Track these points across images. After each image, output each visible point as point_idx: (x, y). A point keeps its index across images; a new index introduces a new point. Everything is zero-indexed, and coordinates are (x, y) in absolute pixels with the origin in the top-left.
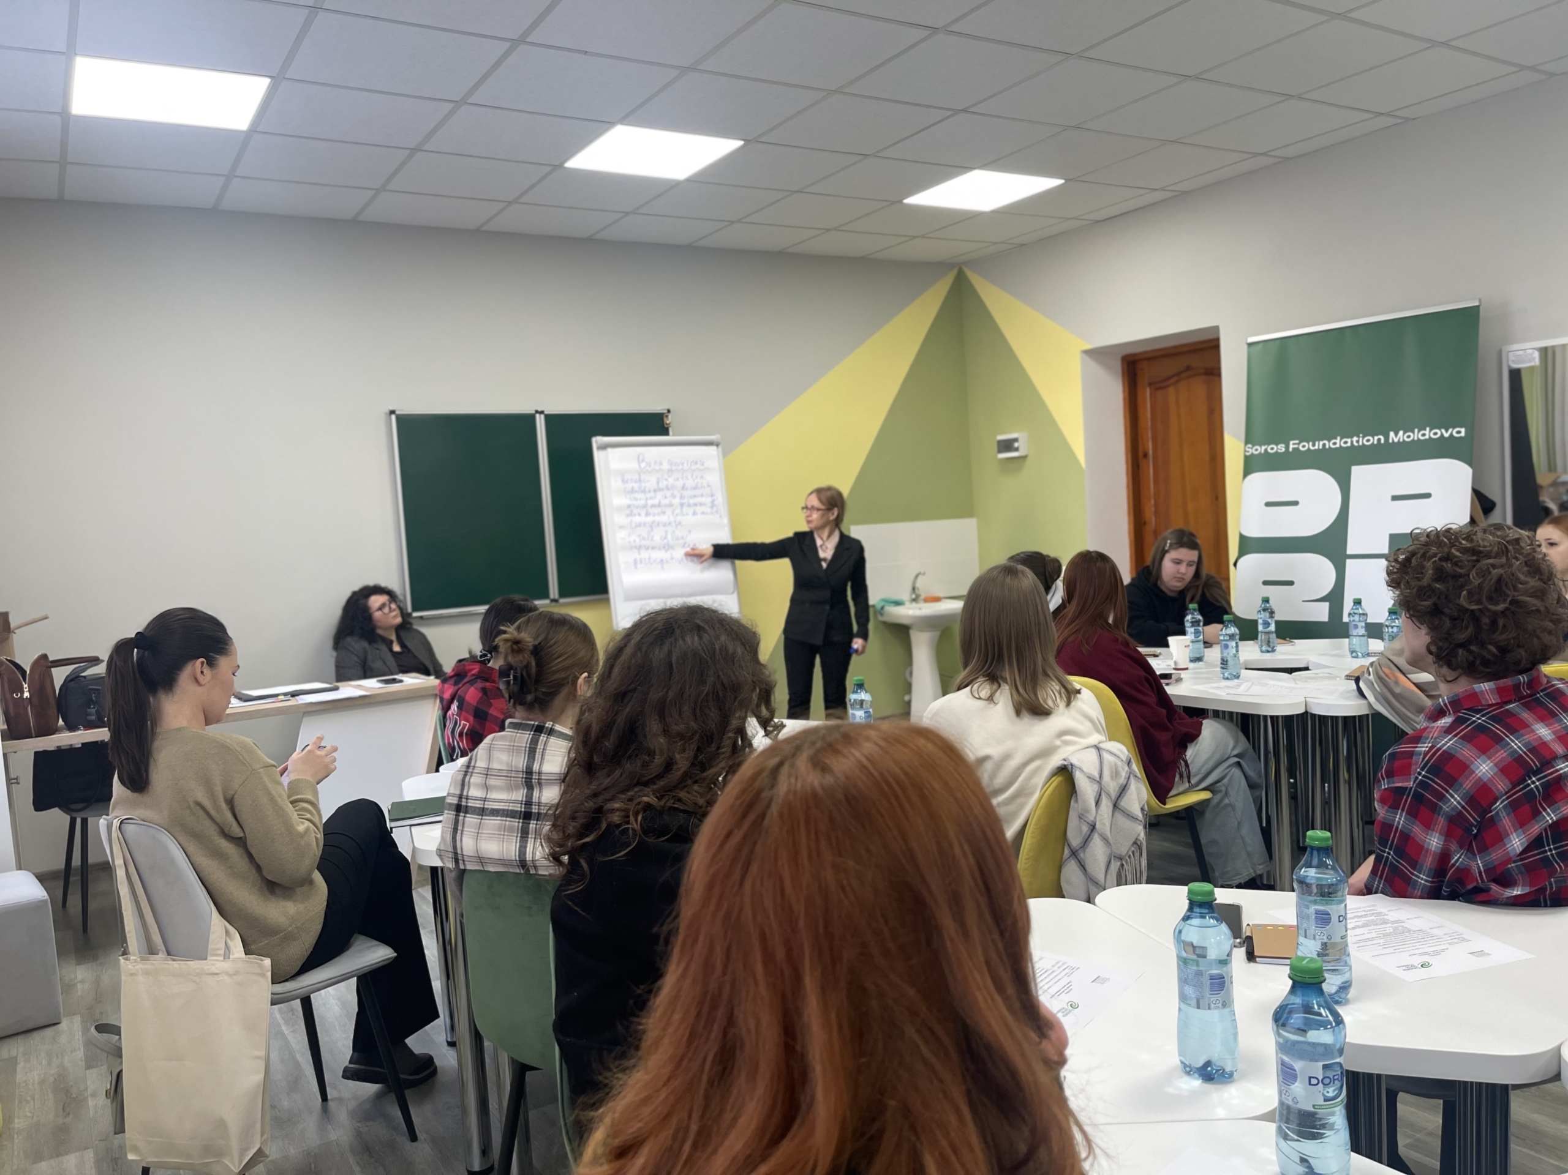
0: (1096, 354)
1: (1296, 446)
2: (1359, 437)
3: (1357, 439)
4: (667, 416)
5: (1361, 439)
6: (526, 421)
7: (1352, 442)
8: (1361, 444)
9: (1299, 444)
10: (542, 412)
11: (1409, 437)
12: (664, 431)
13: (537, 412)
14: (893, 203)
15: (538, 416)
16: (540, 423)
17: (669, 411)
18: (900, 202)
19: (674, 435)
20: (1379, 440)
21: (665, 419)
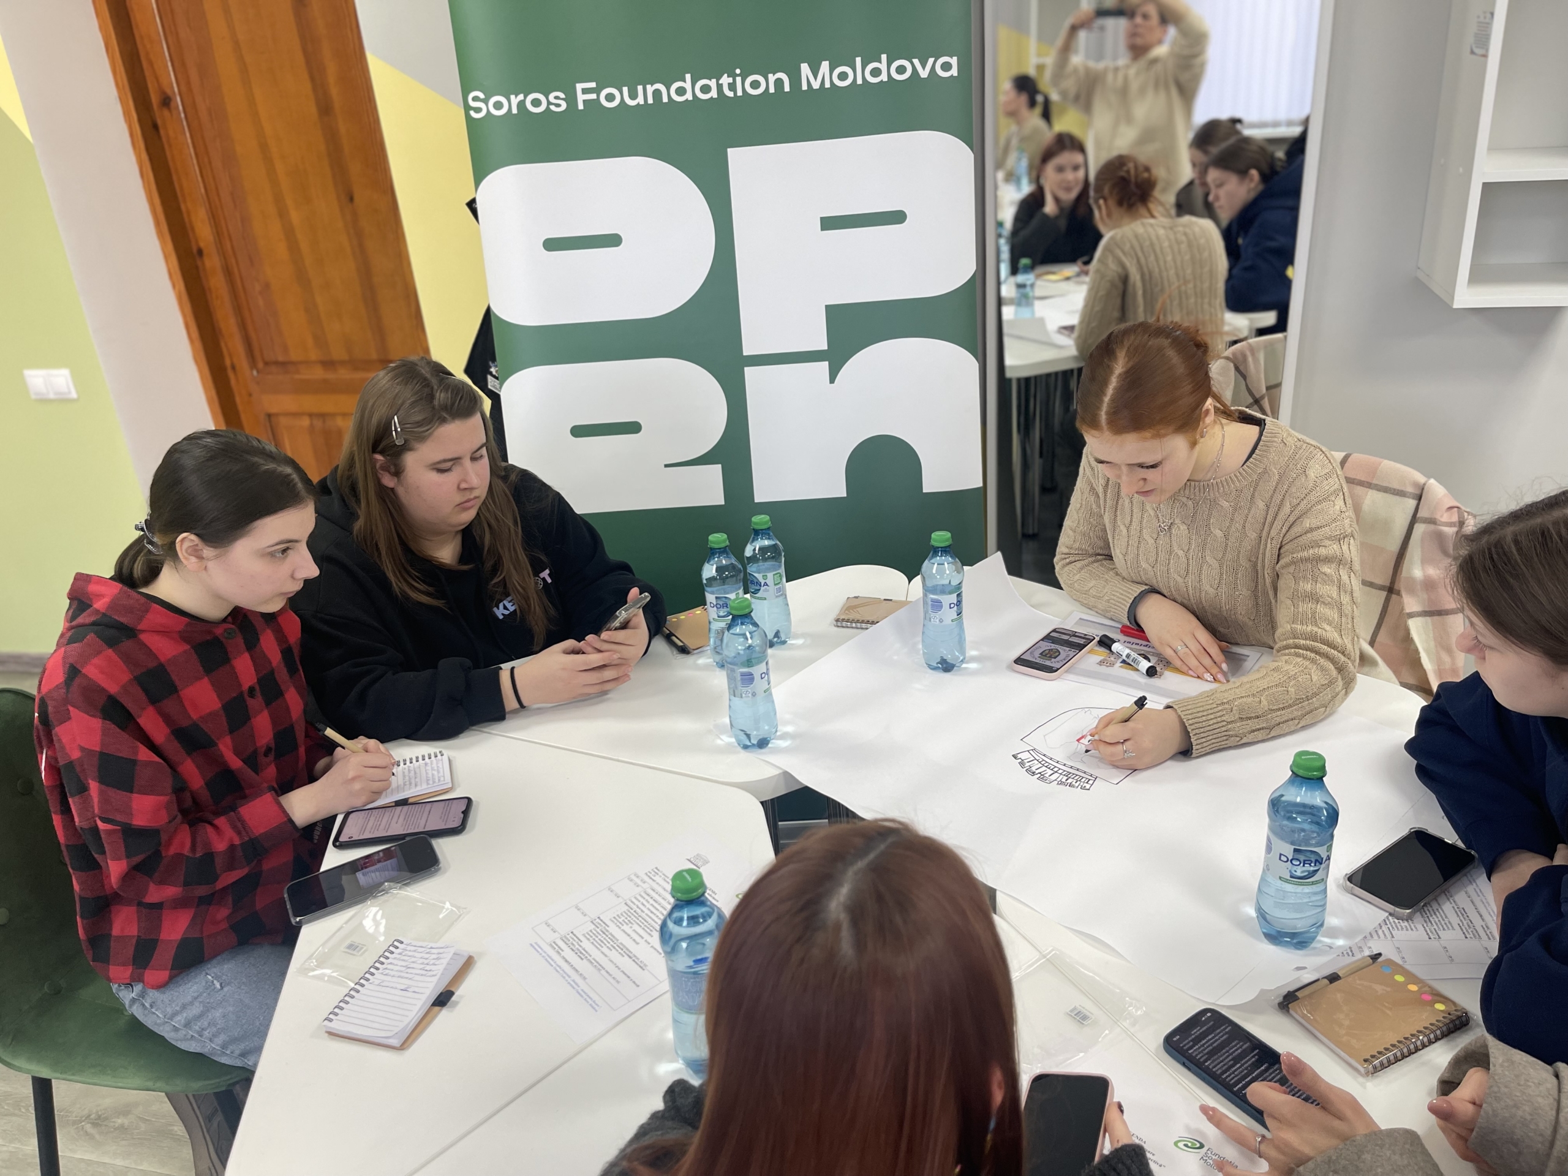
1: (593, 96)
2: (733, 75)
3: (731, 80)
5: (739, 79)
7: (720, 87)
8: (740, 93)
9: (597, 91)
11: (843, 76)
20: (779, 83)
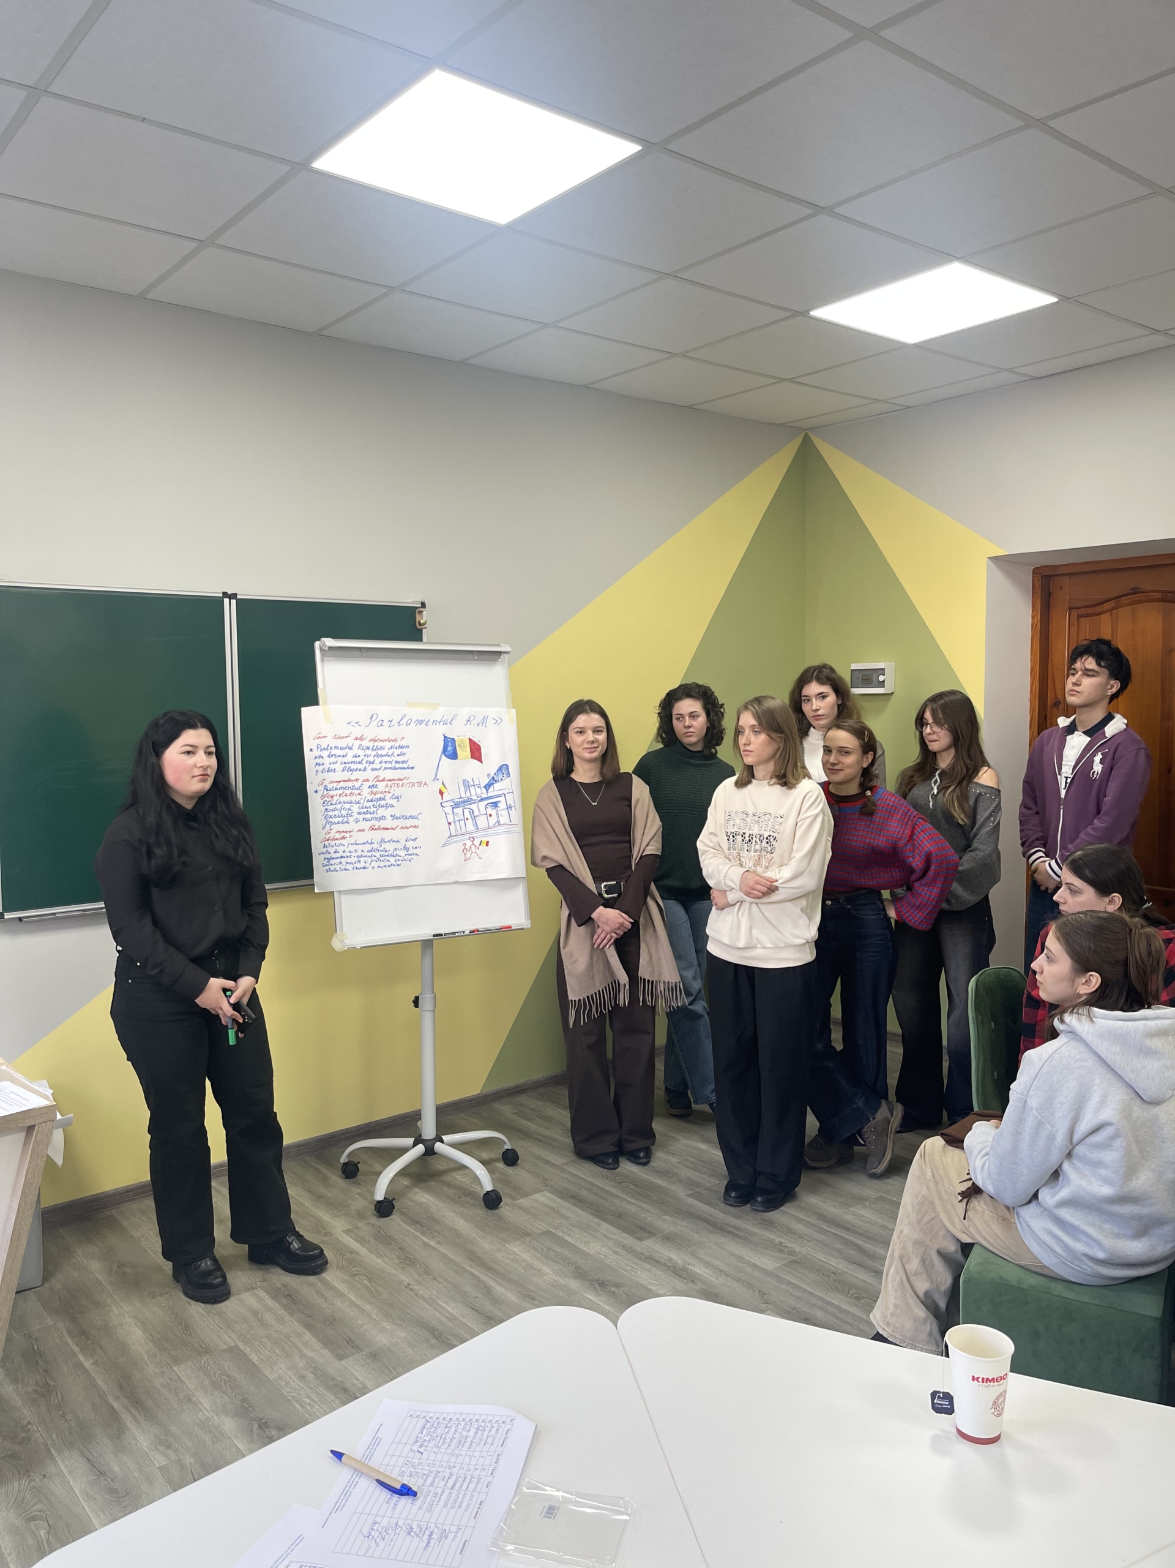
0: (1005, 563)
4: (421, 612)
6: (211, 607)
10: (233, 596)
12: (416, 634)
13: (225, 594)
14: (796, 314)
15: (226, 600)
16: (230, 612)
17: (423, 605)
18: (805, 313)
19: (427, 643)
21: (418, 618)
